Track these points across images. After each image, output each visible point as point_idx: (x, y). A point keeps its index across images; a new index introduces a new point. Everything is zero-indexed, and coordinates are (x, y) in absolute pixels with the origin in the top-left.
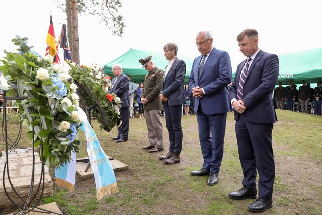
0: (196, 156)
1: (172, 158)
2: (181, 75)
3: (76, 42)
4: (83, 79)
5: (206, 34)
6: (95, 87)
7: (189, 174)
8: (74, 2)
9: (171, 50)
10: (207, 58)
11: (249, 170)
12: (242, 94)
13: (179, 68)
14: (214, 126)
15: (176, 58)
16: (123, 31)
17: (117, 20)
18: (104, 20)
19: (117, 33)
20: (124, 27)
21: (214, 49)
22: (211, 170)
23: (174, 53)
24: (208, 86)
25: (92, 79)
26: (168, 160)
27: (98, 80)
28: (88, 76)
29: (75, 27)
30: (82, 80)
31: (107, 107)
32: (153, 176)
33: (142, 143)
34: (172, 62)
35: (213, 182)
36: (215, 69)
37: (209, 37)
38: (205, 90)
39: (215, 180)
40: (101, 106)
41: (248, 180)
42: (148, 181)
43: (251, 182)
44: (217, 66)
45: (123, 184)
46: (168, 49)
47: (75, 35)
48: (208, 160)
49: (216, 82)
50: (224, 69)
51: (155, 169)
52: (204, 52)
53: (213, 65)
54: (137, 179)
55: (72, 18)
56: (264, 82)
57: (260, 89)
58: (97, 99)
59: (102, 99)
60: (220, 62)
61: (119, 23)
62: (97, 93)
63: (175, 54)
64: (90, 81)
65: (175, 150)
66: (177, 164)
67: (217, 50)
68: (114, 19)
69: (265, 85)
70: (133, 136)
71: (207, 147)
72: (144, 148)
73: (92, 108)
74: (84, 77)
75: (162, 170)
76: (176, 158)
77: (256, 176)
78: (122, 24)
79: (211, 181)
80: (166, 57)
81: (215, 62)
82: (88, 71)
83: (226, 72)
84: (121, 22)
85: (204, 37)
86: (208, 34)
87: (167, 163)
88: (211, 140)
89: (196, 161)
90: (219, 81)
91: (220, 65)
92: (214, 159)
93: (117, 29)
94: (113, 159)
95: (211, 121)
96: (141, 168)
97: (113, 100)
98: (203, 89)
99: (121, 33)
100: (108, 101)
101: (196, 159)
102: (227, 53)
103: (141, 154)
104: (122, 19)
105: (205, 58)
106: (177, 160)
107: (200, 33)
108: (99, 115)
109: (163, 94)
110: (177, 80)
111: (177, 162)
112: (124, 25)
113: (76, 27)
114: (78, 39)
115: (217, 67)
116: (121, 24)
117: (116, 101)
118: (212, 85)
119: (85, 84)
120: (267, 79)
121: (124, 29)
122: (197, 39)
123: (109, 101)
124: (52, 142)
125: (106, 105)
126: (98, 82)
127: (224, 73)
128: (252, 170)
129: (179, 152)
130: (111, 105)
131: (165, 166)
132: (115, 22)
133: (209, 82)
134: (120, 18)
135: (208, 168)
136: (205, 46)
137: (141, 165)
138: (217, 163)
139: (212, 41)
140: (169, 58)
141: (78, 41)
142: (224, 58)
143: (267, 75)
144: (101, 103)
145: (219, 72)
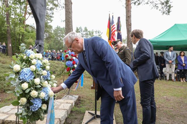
3: (129, 26)
8: (129, 1)
19: (166, 13)
20: (171, 8)
47: (128, 22)
55: (127, 11)
68: (162, 4)
93: (165, 10)
104: (169, 2)
113: (129, 17)
116: (168, 6)
121: (171, 9)
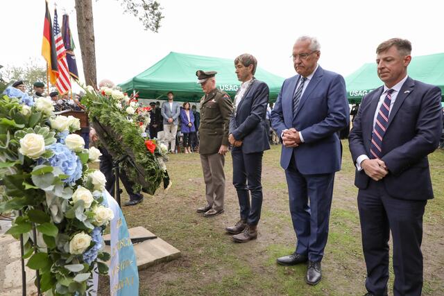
0: (278, 225)
1: (246, 231)
2: (261, 105)
3: (91, 42)
4: (107, 116)
5: (313, 42)
6: (127, 130)
7: (274, 261)
9: (247, 65)
10: (307, 83)
11: (377, 267)
12: (380, 150)
13: (259, 94)
14: (315, 192)
15: (254, 78)
16: (160, 24)
17: (150, 9)
18: (132, 8)
19: (151, 27)
20: (162, 20)
21: (319, 68)
22: (309, 259)
23: (250, 70)
24: (309, 130)
25: (120, 117)
26: (240, 236)
27: (131, 115)
28: (114, 111)
29: (87, 20)
30: (104, 118)
31: (147, 163)
32: (221, 268)
33: (195, 200)
34: (247, 84)
35: (314, 279)
36: (322, 102)
37: (316, 48)
38: (303, 137)
39: (317, 275)
40: (137, 160)
41: (375, 284)
42: (214, 281)
43: (380, 285)
44: (326, 98)
45: (176, 288)
46: (243, 63)
47: (88, 32)
48: (304, 240)
49: (322, 124)
50: (337, 103)
51: (221, 253)
52: (303, 70)
53: (320, 95)
54: (197, 277)
55: (83, 5)
56: (425, 133)
57: (417, 145)
58: (130, 149)
59: (138, 149)
60: (330, 92)
61: (152, 12)
62: (131, 140)
63: (253, 72)
64: (118, 120)
65: (250, 221)
66: (253, 242)
67: (324, 70)
68: (146, 7)
69: (427, 138)
70: (180, 187)
71: (303, 220)
72: (200, 211)
73: (121, 161)
74: (108, 113)
75: (233, 254)
76: (251, 233)
77: (387, 277)
78: (159, 15)
79: (311, 278)
80: (238, 76)
81: (321, 91)
82: (114, 101)
83: (341, 108)
84: (156, 12)
85: (308, 45)
86: (316, 42)
87: (237, 241)
88: (309, 211)
89: (280, 235)
90: (328, 123)
91: (330, 97)
92: (315, 240)
93: (150, 21)
94: (156, 237)
95: (311, 185)
96: (200, 252)
97: (156, 150)
98: (300, 133)
99: (157, 27)
100: (148, 152)
101: (281, 231)
102: (343, 78)
103: (196, 222)
104: (159, 8)
105: (303, 82)
106: (253, 235)
107: (304, 39)
108: (133, 171)
109: (234, 136)
110: (254, 112)
111: (253, 238)
112: (162, 16)
113: (89, 20)
114: (93, 37)
115: (325, 100)
116: (156, 15)
117: (160, 151)
118: (316, 129)
119: (109, 125)
120: (431, 129)
121: (161, 22)
122: (296, 47)
123: (150, 153)
124: (56, 268)
125: (145, 159)
126: (131, 121)
127: (337, 110)
128: (384, 267)
129: (255, 223)
130: (152, 158)
131: (236, 246)
132: (148, 12)
133: (311, 124)
134: (155, 6)
135: (306, 254)
136: (308, 60)
137: (200, 245)
138: (319, 247)
139: (318, 55)
140: (243, 78)
141: (93, 40)
142: (337, 86)
143: (430, 122)
144: (136, 155)
145: (328, 108)
